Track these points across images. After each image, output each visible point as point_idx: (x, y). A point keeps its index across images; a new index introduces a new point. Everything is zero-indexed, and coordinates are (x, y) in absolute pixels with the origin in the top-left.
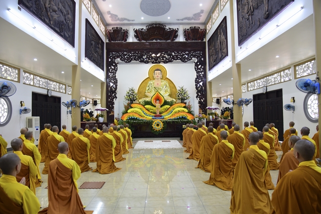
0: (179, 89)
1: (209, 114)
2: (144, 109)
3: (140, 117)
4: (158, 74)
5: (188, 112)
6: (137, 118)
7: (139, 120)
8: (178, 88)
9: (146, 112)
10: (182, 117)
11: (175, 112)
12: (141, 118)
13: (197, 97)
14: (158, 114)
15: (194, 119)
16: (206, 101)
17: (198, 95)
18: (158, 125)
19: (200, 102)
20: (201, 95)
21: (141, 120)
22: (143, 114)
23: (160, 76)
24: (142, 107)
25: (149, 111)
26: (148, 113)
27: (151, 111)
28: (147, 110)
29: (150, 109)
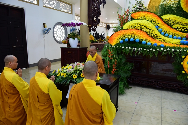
2: (160, 23)
3: (149, 39)
6: (140, 42)
7: (145, 46)
9: (165, 27)
12: (151, 42)
21: (152, 46)
24: (156, 18)
25: (171, 27)
26: (169, 30)
27: (175, 26)
28: (167, 25)
29: (174, 22)
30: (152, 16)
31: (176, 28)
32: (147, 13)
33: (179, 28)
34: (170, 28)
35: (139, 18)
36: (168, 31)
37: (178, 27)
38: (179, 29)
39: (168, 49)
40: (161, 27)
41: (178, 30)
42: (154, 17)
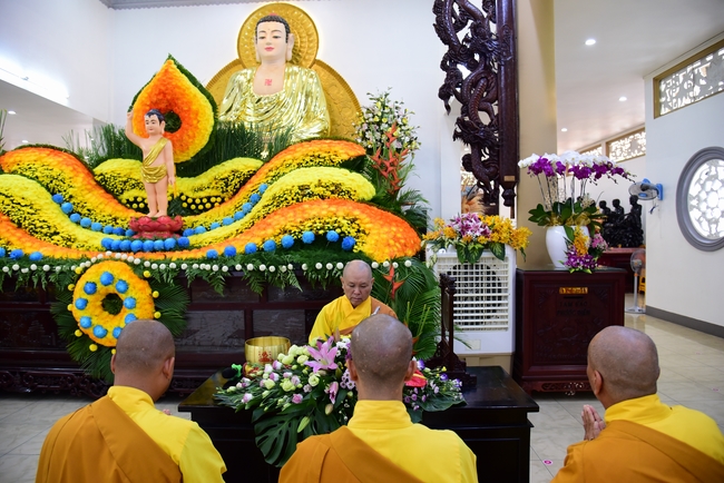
0: (370, 104)
1: (541, 216)
2: (80, 184)
4: (269, 38)
5: (374, 201)
8: (365, 102)
10: (320, 240)
11: (279, 201)
12: (32, 248)
13: (444, 94)
14: (159, 212)
15: (420, 255)
16: (509, 122)
17: (453, 77)
18: (112, 303)
19: (467, 131)
20: (474, 83)
22: (52, 214)
23: (282, 47)
25: (115, 197)
26: (101, 207)
27: (128, 195)
28: (102, 191)
29: (125, 182)
30: (59, 162)
31: (132, 199)
32: (48, 151)
33: (139, 199)
34: (106, 201)
35: (15, 167)
36: (98, 211)
37: (136, 198)
38: (138, 203)
39: (34, 267)
40: (80, 198)
41: (135, 206)
42: (64, 167)
